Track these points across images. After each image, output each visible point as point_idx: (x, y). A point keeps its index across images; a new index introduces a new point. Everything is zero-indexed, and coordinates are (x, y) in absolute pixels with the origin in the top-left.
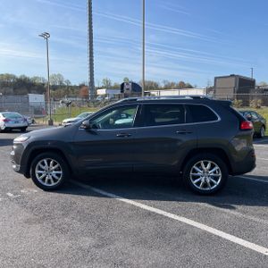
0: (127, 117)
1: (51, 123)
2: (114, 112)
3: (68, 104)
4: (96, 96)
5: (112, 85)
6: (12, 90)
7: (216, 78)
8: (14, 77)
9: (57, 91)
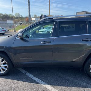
0: (43, 29)
1: (15, 31)
2: (38, 27)
3: (21, 24)
4: (31, 20)
5: (37, 17)
6: (2, 19)
7: (77, 13)
8: (2, 14)
9: (18, 19)
